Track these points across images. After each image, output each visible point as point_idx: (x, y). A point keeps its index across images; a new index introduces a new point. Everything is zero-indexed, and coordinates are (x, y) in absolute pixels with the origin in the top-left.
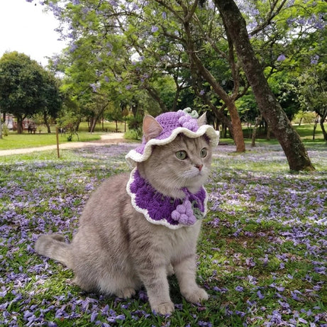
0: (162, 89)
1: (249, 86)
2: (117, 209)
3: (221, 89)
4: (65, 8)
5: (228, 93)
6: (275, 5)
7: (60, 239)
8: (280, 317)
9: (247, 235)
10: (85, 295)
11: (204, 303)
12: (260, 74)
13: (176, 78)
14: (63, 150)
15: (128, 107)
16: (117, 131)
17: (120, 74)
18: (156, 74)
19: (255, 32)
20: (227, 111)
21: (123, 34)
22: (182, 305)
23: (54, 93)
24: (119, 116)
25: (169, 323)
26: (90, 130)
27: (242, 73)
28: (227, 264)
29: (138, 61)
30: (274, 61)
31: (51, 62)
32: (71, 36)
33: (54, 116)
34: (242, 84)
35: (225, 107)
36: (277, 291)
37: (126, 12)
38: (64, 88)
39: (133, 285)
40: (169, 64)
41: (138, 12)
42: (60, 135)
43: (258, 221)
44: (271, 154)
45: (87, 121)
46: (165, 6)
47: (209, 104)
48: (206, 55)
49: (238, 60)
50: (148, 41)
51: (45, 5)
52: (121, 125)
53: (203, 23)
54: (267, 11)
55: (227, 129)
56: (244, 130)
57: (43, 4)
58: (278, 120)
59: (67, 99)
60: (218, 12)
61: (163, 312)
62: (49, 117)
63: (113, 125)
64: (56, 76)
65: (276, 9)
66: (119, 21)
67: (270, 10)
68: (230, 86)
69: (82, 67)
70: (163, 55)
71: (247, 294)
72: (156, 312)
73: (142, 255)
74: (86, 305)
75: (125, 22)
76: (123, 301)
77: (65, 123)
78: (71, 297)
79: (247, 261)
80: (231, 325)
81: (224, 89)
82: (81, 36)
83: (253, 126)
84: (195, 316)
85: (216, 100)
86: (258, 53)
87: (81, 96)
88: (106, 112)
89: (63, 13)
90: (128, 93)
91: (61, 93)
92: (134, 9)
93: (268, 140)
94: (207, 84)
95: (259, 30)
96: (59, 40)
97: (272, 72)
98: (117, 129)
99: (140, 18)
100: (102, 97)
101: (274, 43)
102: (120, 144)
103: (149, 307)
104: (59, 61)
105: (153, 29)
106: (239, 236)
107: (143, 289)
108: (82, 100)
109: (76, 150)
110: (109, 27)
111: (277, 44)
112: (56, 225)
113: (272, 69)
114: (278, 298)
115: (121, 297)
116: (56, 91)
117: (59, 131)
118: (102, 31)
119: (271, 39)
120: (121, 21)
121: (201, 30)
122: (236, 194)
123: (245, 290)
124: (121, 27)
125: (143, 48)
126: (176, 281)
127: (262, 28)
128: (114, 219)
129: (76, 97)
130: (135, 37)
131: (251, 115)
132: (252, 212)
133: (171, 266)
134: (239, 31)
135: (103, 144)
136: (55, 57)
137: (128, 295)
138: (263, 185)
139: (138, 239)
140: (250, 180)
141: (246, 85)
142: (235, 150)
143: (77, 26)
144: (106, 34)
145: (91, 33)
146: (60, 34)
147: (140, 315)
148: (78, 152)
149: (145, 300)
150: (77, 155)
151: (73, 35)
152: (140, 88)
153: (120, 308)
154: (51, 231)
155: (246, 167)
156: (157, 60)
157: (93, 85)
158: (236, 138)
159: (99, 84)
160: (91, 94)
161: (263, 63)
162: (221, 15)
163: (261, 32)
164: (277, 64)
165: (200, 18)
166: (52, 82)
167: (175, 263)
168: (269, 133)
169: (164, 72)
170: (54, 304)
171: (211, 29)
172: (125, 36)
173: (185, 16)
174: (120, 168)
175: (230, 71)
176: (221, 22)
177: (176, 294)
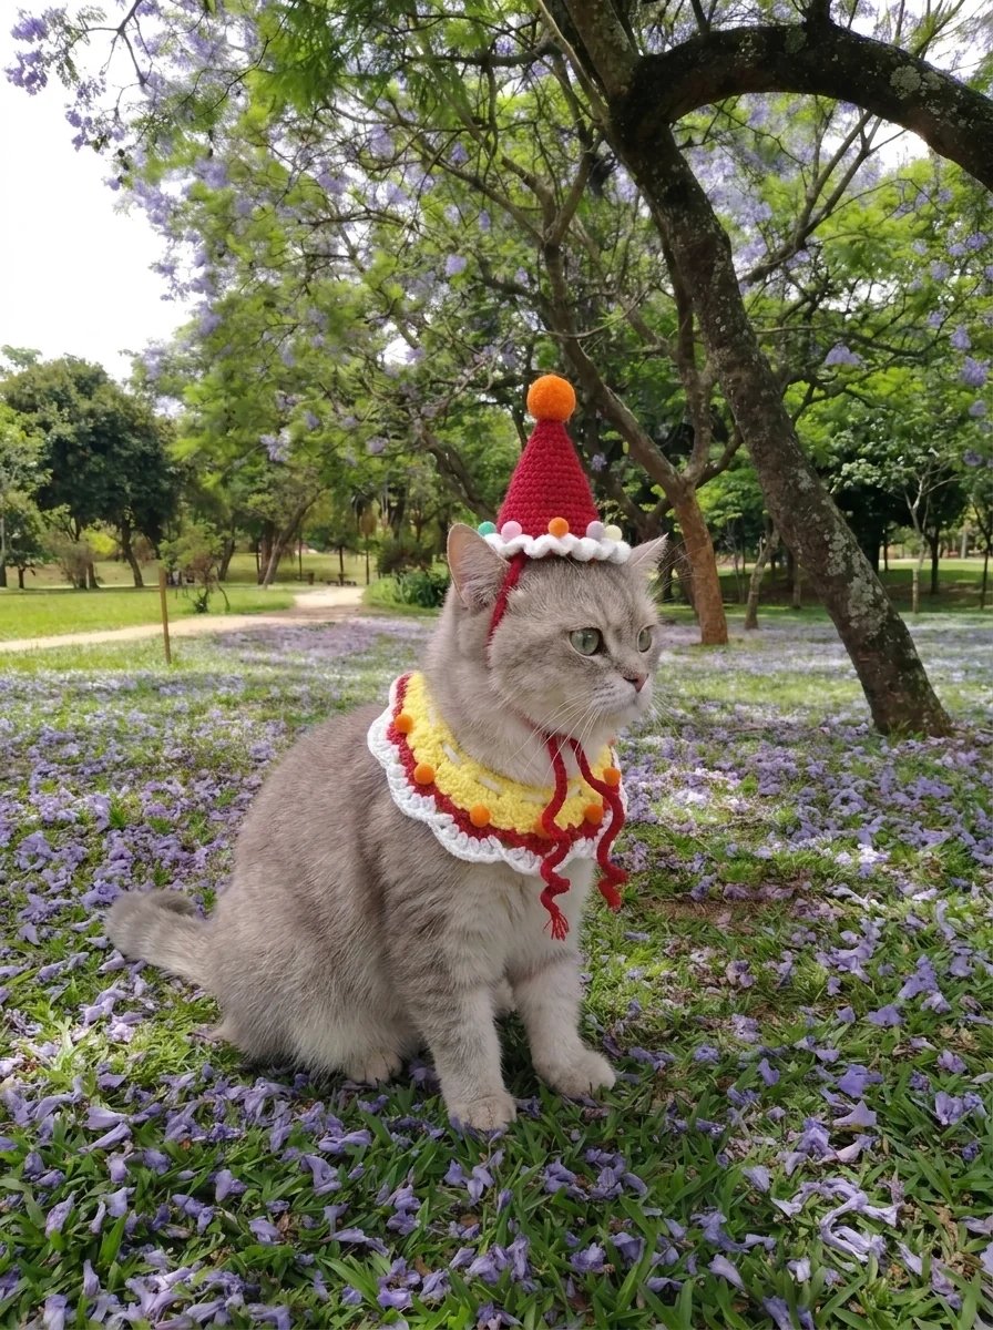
0: (479, 452)
1: (740, 441)
2: (349, 815)
3: (655, 450)
4: (182, 198)
5: (676, 463)
6: (818, 190)
7: (178, 908)
8: (824, 1138)
9: (730, 896)
10: (253, 1070)
11: (602, 1094)
12: (774, 403)
13: (519, 418)
14: (182, 638)
15: (376, 506)
16: (342, 580)
17: (349, 403)
18: (459, 405)
19: (758, 275)
20: (672, 521)
21: (358, 280)
22: (537, 1103)
23: (151, 462)
24: (348, 535)
25: (499, 1156)
26: (261, 578)
27: (719, 401)
28: (670, 981)
29: (404, 362)
30: (817, 364)
31: (139, 365)
32: (199, 286)
33: (155, 536)
34: (720, 435)
35: (667, 506)
36: (818, 1061)
37: (368, 211)
38: (182, 449)
39: (394, 1041)
40: (498, 374)
41: (404, 210)
42: (170, 595)
43: (764, 852)
44: (805, 652)
45: (254, 549)
46: (486, 192)
47: (619, 496)
48: (609, 345)
49: (708, 362)
50: (435, 302)
51: (122, 190)
52: (358, 564)
53: (601, 244)
54: (795, 207)
55: (674, 574)
56: (724, 579)
57: (115, 187)
58: (825, 546)
59: (193, 484)
60: (645, 212)
61: (480, 1122)
62: (138, 539)
63: (329, 562)
64: (158, 412)
65: (822, 201)
66: (347, 240)
67: (803, 205)
68: (681, 442)
69: (236, 384)
70: (478, 347)
71: (731, 1068)
72: (463, 1120)
73: (422, 952)
74: (254, 1103)
75: (364, 244)
76: (368, 1090)
77: (186, 558)
78: (210, 1080)
79: (731, 974)
80: (681, 1162)
81: (666, 452)
82: (232, 288)
83: (750, 566)
84: (575, 1134)
85: (639, 485)
86: (770, 339)
87: (230, 472)
88: (310, 522)
89: (176, 213)
90: (376, 464)
91: (175, 464)
92: (392, 201)
93: (797, 609)
94: (612, 435)
95: (771, 269)
96: (165, 298)
97: (809, 399)
98: (341, 576)
99: (411, 228)
100: (299, 477)
101: (815, 306)
102: (352, 620)
103: (439, 1107)
104: (164, 367)
105: (452, 264)
106: (708, 898)
107: (423, 1055)
108: (238, 485)
109: (218, 639)
110: (319, 259)
111: (825, 311)
112: (166, 863)
113: (811, 391)
114: (819, 1082)
115: (359, 1078)
116: (158, 457)
117: (169, 582)
118: (295, 270)
119: (806, 296)
120: (354, 240)
121: (595, 266)
122: (699, 772)
123: (725, 1059)
124: (352, 257)
125: (421, 325)
126: (522, 1031)
127: (778, 261)
128: (337, 843)
129: (219, 475)
130: (395, 290)
131: (743, 532)
132: (744, 826)
133: (505, 984)
134: (709, 271)
135: (301, 621)
136: (154, 353)
137: (378, 1071)
138: (780, 744)
139: (409, 905)
140: (740, 730)
141: (732, 438)
142: (697, 638)
143: (221, 255)
144: (309, 279)
145: (262, 278)
146: (167, 281)
147: (414, 1132)
148: (228, 645)
149: (431, 1089)
150: (222, 652)
151: (210, 283)
152: (412, 450)
153: (356, 1109)
154: (150, 882)
155: (730, 691)
156: (462, 363)
157: (269, 439)
158: (701, 604)
159: (287, 435)
160: (263, 466)
161: (785, 371)
162: (655, 221)
163: (777, 274)
164: (826, 372)
165: (592, 231)
166: (147, 431)
167: (515, 976)
168: (797, 588)
169: (483, 398)
170: (161, 1100)
171: (625, 265)
172: (365, 287)
173: (547, 225)
174: (355, 693)
175: (682, 396)
176: (657, 242)
177: (520, 1068)
